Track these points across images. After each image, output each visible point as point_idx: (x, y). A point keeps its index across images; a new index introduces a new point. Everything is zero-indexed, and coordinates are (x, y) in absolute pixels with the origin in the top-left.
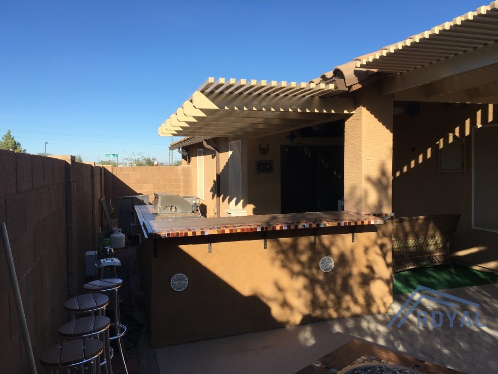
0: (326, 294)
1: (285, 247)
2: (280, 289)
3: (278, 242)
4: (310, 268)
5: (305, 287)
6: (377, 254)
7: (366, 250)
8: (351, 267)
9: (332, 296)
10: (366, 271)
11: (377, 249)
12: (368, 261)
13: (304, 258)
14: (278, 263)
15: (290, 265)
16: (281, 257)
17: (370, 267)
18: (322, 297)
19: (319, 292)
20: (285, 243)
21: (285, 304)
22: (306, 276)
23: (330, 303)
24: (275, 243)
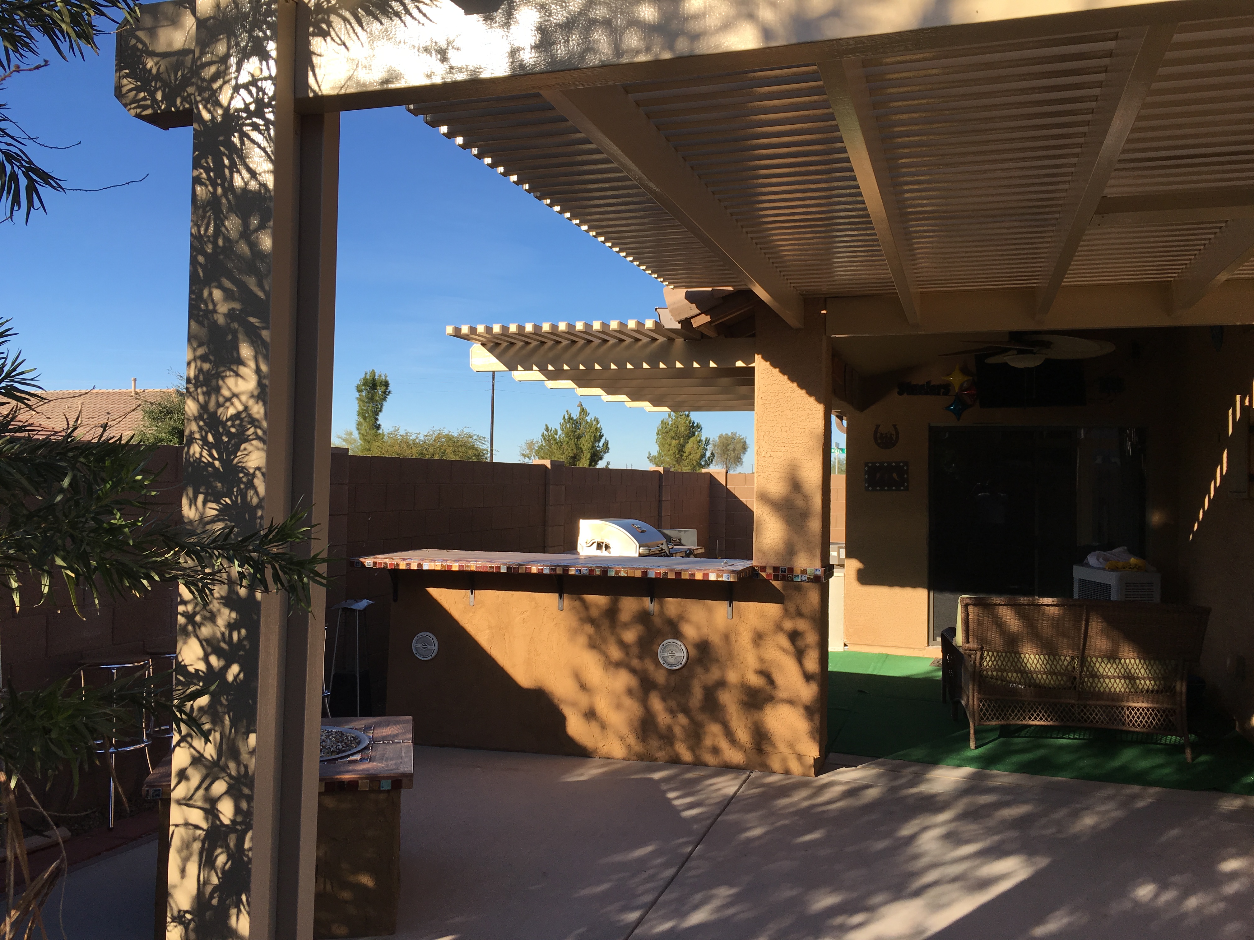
0: (672, 712)
1: (595, 613)
2: (583, 687)
3: (583, 601)
4: (641, 658)
5: (630, 692)
6: (784, 650)
7: (758, 638)
8: (723, 667)
9: (682, 719)
10: (754, 680)
11: (785, 642)
12: (761, 660)
13: (630, 636)
14: (582, 640)
15: (603, 647)
16: (589, 629)
17: (766, 675)
18: (663, 717)
19: (657, 705)
20: (597, 606)
21: (591, 715)
22: (633, 671)
23: (677, 731)
24: (577, 603)
